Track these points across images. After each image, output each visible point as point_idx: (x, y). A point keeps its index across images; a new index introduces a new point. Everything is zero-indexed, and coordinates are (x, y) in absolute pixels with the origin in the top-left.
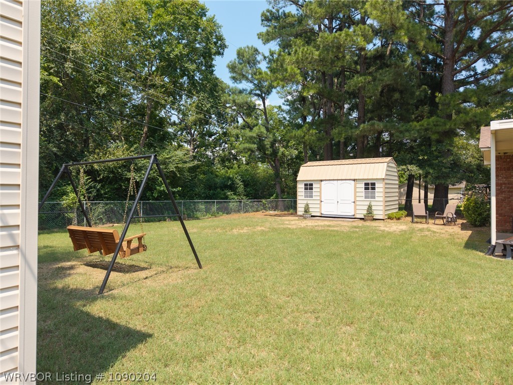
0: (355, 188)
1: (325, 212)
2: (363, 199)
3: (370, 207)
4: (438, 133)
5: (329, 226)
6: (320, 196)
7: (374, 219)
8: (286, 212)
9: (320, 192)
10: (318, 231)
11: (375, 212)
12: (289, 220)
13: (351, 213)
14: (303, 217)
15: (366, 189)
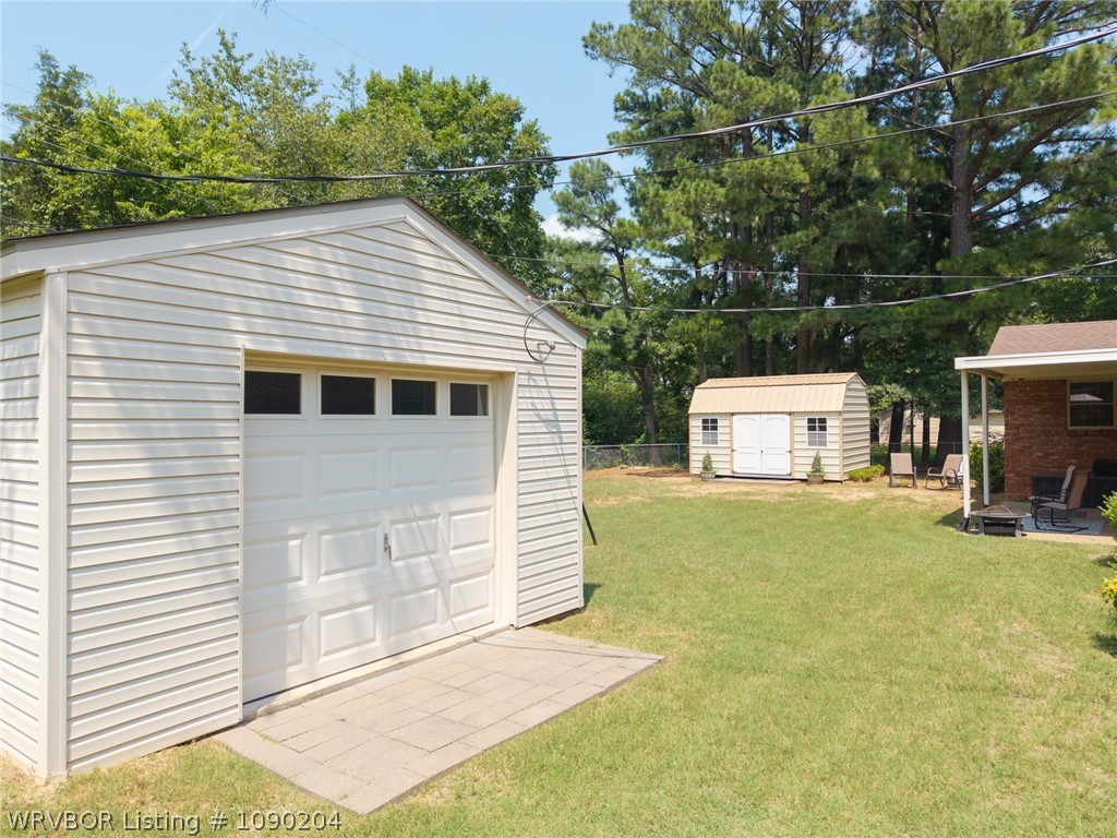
0: (792, 427)
1: (739, 469)
2: (806, 446)
3: (817, 460)
4: (940, 326)
5: (747, 494)
6: (731, 441)
7: (825, 481)
8: (666, 469)
9: (731, 434)
10: (729, 502)
11: (826, 469)
12: (676, 484)
13: (784, 470)
14: (702, 478)
15: (811, 428)
